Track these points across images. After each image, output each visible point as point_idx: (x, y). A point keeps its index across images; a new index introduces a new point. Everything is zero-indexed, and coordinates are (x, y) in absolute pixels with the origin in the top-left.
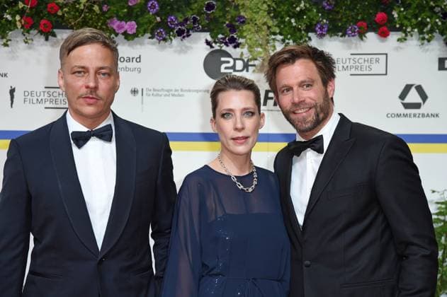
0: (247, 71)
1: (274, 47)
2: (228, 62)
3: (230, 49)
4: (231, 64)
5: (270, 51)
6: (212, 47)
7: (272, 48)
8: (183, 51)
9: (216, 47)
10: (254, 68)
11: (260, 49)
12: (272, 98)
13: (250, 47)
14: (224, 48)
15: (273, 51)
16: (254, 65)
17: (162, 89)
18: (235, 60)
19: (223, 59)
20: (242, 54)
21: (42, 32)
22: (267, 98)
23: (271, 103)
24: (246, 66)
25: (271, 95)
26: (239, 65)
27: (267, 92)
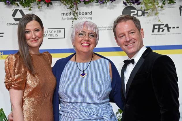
0: (144, 16)
1: (158, 3)
2: (134, 12)
3: (135, 6)
4: (136, 13)
5: (156, 5)
6: (126, 5)
7: (157, 4)
8: (112, 8)
9: (129, 5)
10: (147, 14)
11: (150, 5)
12: (157, 28)
13: (146, 4)
14: (132, 5)
15: (157, 5)
16: (147, 13)
17: (103, 27)
18: (138, 11)
19: (132, 11)
20: (142, 7)
21: (45, 3)
22: (154, 28)
23: (156, 31)
24: (143, 14)
25: (156, 27)
26: (140, 13)
27: (154, 25)
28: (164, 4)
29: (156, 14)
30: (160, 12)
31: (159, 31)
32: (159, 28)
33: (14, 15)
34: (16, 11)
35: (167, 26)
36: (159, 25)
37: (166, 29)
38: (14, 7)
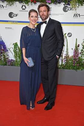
4: (68, 9)
8: (59, 6)
9: (66, 5)
10: (72, 10)
11: (74, 6)
13: (72, 5)
14: (67, 6)
15: (76, 6)
20: (70, 7)
21: (34, 3)
22: (74, 15)
23: (75, 16)
24: (71, 9)
25: (75, 15)
26: (70, 9)
27: (75, 14)
28: (79, 6)
29: (76, 10)
30: (77, 9)
31: (76, 17)
32: (76, 15)
33: (22, 7)
34: (23, 6)
35: (79, 15)
36: (76, 14)
37: (79, 16)
38: (22, 4)
